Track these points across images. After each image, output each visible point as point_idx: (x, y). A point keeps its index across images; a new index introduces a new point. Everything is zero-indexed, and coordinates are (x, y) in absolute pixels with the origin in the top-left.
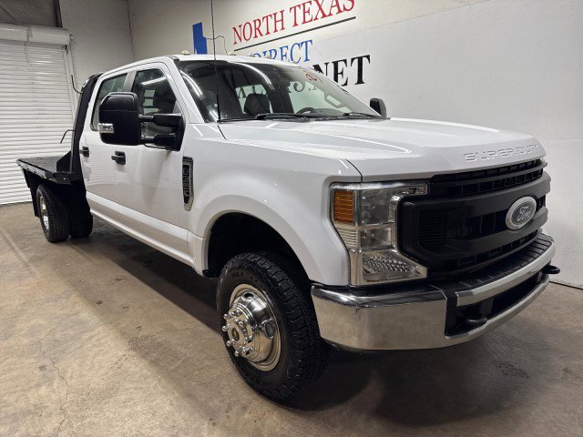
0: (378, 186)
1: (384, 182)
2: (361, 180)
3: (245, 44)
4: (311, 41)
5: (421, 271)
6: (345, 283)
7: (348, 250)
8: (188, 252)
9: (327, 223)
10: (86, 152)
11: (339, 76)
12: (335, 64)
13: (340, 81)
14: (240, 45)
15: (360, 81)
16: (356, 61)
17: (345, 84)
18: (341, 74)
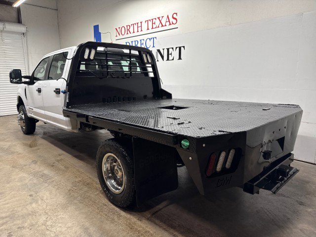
3: (121, 37)
4: (156, 38)
11: (170, 55)
12: (168, 49)
13: (171, 58)
14: (119, 37)
15: (180, 58)
16: (178, 49)
17: (173, 59)
18: (171, 54)
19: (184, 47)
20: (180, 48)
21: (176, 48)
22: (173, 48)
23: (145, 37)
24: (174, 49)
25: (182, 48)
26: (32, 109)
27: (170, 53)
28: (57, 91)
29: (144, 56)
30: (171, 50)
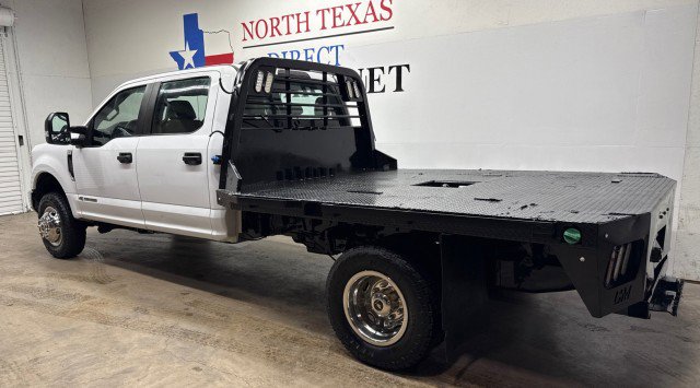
3: (256, 41)
4: (342, 46)
11: (376, 83)
12: (372, 71)
13: (377, 87)
14: (250, 42)
15: (399, 88)
16: (394, 70)
17: (383, 91)
18: (378, 80)
19: (408, 66)
20: (399, 69)
21: (391, 68)
22: (382, 69)
23: (317, 44)
24: (386, 69)
25: (404, 69)
26: (95, 200)
27: (376, 77)
28: (193, 160)
29: (349, 84)
30: (377, 73)
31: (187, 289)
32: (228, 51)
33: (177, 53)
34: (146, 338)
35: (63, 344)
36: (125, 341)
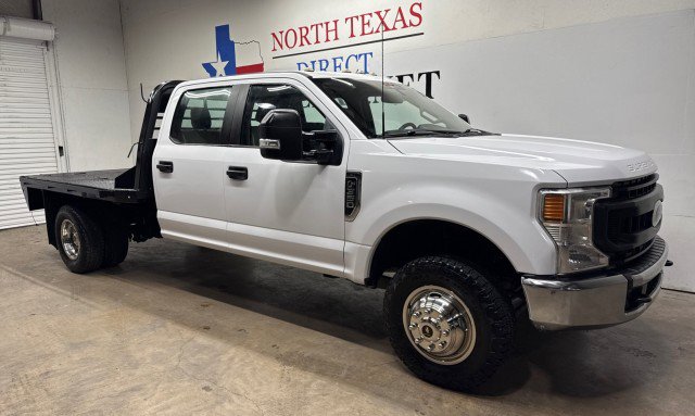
0: (580, 191)
1: (583, 188)
2: (567, 187)
3: (286, 51)
4: (371, 54)
5: (604, 261)
6: (553, 272)
7: (557, 247)
8: (343, 263)
9: (536, 223)
10: (167, 167)
12: (400, 78)
14: (280, 52)
15: (429, 94)
16: (424, 76)
19: (438, 73)
20: (429, 76)
21: (420, 75)
24: (416, 77)
25: (434, 76)
30: (407, 80)
31: (208, 300)
32: (259, 62)
33: (209, 64)
34: (161, 353)
35: (76, 357)
36: (138, 356)
